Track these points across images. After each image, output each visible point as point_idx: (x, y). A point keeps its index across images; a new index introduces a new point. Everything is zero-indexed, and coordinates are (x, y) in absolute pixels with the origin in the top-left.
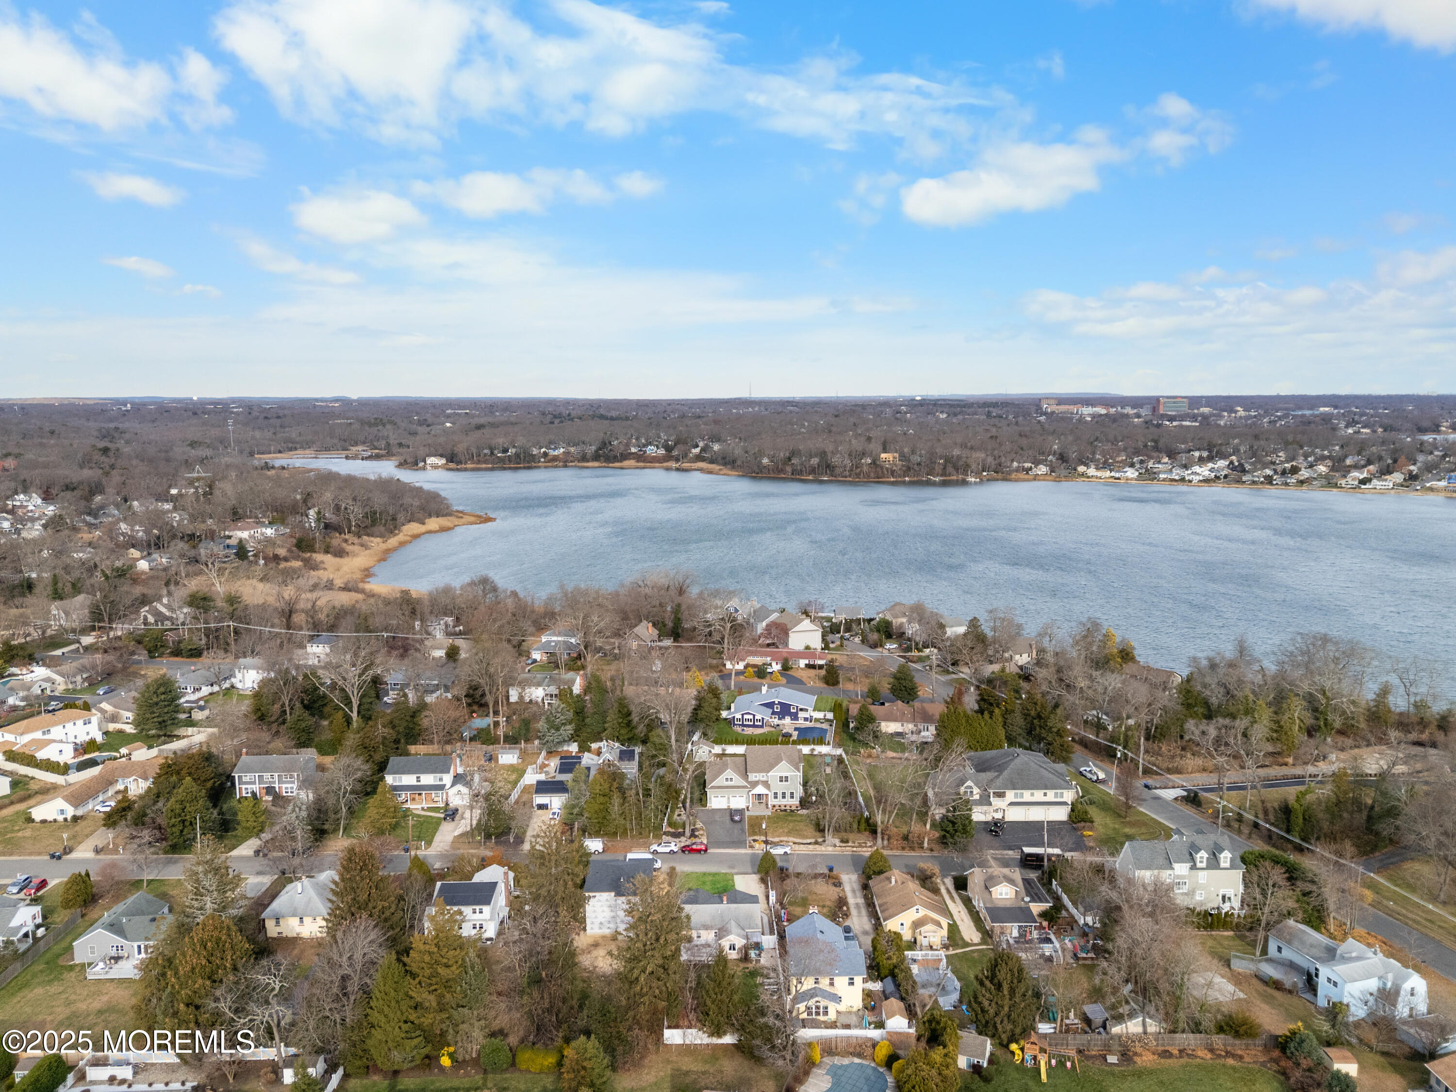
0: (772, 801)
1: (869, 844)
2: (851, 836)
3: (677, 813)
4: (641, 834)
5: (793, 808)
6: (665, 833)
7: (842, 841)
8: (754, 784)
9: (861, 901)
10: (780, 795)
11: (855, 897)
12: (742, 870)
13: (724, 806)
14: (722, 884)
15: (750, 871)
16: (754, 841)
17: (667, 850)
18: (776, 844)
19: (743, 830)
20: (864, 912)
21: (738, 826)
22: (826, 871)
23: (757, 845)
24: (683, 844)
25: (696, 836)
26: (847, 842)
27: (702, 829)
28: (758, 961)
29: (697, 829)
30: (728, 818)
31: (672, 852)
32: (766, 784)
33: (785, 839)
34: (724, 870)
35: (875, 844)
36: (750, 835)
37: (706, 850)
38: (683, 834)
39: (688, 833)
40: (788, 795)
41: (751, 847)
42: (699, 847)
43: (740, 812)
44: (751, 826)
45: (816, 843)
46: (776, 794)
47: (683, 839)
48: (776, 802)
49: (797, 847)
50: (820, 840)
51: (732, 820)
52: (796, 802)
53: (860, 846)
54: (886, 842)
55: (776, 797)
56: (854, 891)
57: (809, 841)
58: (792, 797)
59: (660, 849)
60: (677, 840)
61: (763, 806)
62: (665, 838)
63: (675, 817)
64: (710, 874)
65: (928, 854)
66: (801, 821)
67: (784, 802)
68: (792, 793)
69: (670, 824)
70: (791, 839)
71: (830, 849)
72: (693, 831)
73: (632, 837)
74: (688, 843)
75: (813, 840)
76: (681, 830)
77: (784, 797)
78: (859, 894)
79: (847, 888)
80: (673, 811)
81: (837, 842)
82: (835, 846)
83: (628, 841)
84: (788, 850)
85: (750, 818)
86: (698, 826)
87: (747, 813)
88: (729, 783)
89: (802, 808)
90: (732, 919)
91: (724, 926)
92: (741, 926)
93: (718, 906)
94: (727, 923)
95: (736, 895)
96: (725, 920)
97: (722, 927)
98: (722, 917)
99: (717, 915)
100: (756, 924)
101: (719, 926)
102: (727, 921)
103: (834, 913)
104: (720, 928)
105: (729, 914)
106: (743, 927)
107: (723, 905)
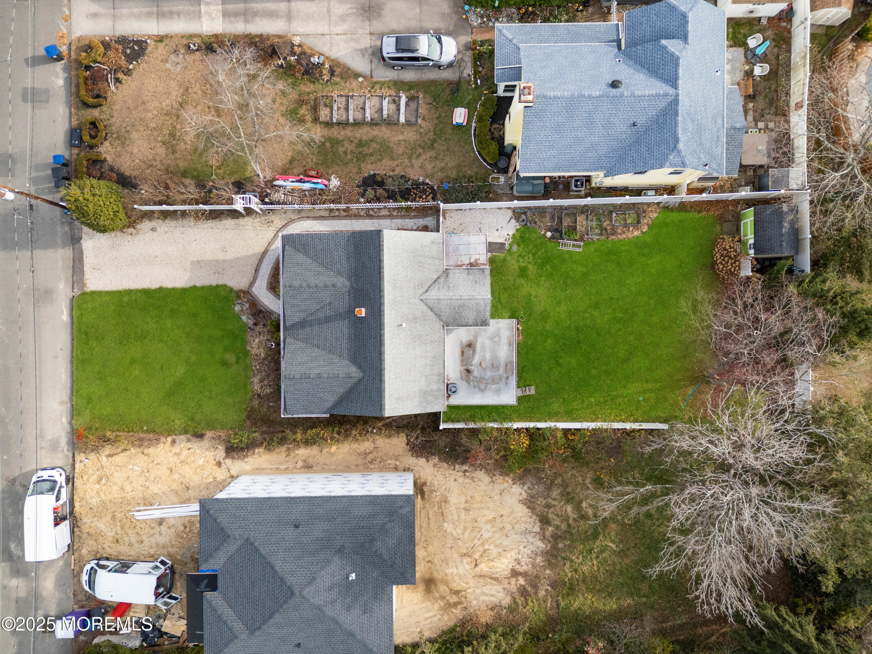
28: (496, 247)
56: (162, 16)
90: (423, 298)
91: (438, 316)
92: (439, 278)
93: (386, 329)
94: (431, 309)
95: (309, 286)
96: (423, 312)
97: (441, 320)
98: (416, 318)
99: (411, 330)
100: (433, 243)
101: (438, 325)
102: (425, 308)
103: (281, 70)
104: (442, 323)
105: (409, 303)
106: (439, 274)
107: (386, 317)
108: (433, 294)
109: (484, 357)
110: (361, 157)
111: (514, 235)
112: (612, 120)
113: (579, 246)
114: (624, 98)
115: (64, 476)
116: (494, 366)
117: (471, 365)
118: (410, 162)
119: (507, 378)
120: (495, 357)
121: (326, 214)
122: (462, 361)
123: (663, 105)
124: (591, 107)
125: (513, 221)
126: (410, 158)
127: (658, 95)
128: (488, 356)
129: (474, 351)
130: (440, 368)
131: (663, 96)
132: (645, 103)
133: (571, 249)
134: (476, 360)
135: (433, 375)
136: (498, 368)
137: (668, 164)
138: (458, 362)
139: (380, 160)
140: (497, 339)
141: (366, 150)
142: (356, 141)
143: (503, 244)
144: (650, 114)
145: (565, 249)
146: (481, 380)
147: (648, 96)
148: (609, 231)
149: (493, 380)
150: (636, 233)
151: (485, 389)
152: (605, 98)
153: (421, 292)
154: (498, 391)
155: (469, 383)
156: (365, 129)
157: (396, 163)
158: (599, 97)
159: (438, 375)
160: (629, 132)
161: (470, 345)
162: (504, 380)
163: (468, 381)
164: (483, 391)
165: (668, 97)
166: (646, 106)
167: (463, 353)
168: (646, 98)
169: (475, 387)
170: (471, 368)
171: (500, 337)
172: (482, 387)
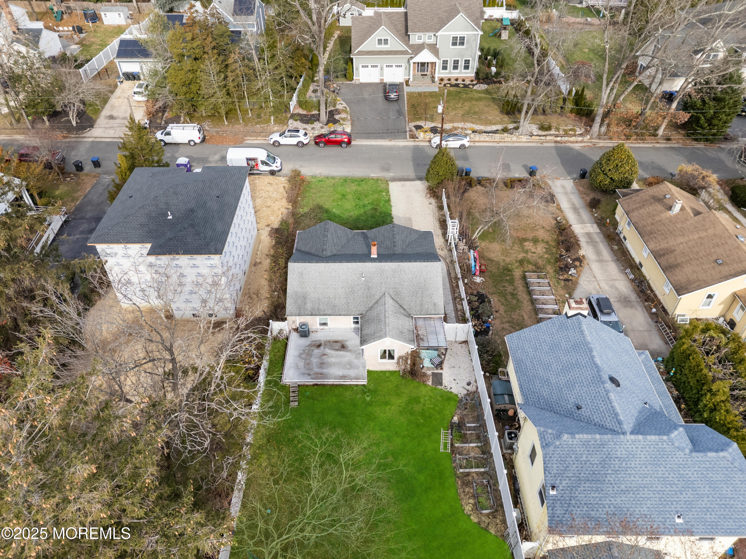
0: (439, 73)
1: (579, 132)
2: (553, 120)
3: (311, 88)
4: (259, 116)
5: (467, 82)
6: (293, 116)
7: (542, 128)
8: (418, 49)
9: (593, 229)
10: (450, 65)
11: (582, 222)
12: (400, 174)
13: (376, 79)
14: (371, 198)
15: (412, 175)
16: (418, 127)
17: (294, 141)
18: (452, 134)
19: (400, 113)
20: (606, 253)
21: (395, 106)
22: (524, 175)
23: (421, 135)
24: (317, 133)
25: (335, 122)
26: (549, 128)
27: (345, 111)
28: (438, 379)
29: (338, 112)
30: (381, 95)
31: (300, 145)
32: (434, 49)
33: (460, 125)
34: (374, 174)
35: (587, 132)
36: (411, 120)
37: (349, 143)
38: (317, 118)
39: (324, 117)
40: (461, 64)
41: (413, 137)
42: (339, 138)
43: (396, 87)
44: (413, 107)
45: (505, 130)
46: (445, 62)
47: (317, 125)
48: (445, 74)
49: (477, 137)
50: (511, 126)
51: (387, 98)
52: (470, 74)
53: (566, 134)
54: (604, 129)
55: (445, 68)
56: (575, 209)
57: (494, 128)
58: (466, 67)
59: (283, 141)
60: (308, 127)
61: (428, 79)
62: (293, 124)
63: (310, 93)
64: (353, 180)
65: (663, 145)
66: (480, 99)
67: (455, 74)
68: (467, 62)
69: (301, 104)
70: (469, 125)
71: (524, 138)
72: (331, 114)
73: (246, 121)
74: (324, 131)
75: (499, 127)
76: (315, 112)
77: (455, 67)
78: (585, 214)
79: (565, 205)
80: (306, 87)
81: (534, 129)
82: (532, 135)
83: (239, 127)
84: (465, 142)
85: (410, 95)
86: (339, 107)
87: (406, 89)
88: (383, 47)
89: (479, 83)
90: (386, 294)
91: (371, 308)
92: (404, 309)
93: (360, 264)
94: (377, 302)
95: (394, 235)
96: (374, 295)
97: (367, 311)
98: (369, 290)
99: (358, 285)
100: (435, 305)
101: (362, 309)
102: (377, 297)
103: (558, 256)
104: (364, 313)
105: (381, 283)
106: (408, 310)
107: (370, 264)
108: (389, 302)
109: (332, 357)
110: (503, 294)
111: (451, 392)
112: (577, 385)
113: (445, 447)
114: (602, 386)
115: (276, 169)
116: (322, 365)
117: (324, 348)
118: (506, 322)
119: (309, 375)
120: (330, 365)
121: (453, 275)
122: (329, 341)
123: (608, 425)
124: (583, 362)
125: (466, 392)
126: (509, 322)
127: (616, 415)
128: (333, 360)
129: (338, 350)
130: (324, 311)
131: (618, 420)
132: (604, 407)
133: (442, 441)
134: (328, 351)
135: (319, 304)
136: (321, 367)
137: (542, 429)
138: (328, 339)
139: (502, 304)
140: (349, 367)
141: (509, 297)
142: (515, 292)
143: (441, 384)
144: (594, 417)
145: (442, 437)
146: (309, 355)
147: (612, 407)
148: (466, 478)
149: (308, 364)
150: (468, 508)
151: (301, 358)
152: (596, 370)
153: (391, 293)
154: (297, 367)
155: (308, 346)
156: (527, 298)
157: (503, 313)
158: (595, 364)
159: (318, 309)
160: (569, 407)
161: (343, 347)
162: (307, 372)
163: (310, 345)
164: (300, 356)
165: (618, 426)
166: (601, 410)
167: (336, 342)
168: (609, 405)
169: (304, 350)
170: (322, 348)
171: (349, 369)
172: (303, 356)
